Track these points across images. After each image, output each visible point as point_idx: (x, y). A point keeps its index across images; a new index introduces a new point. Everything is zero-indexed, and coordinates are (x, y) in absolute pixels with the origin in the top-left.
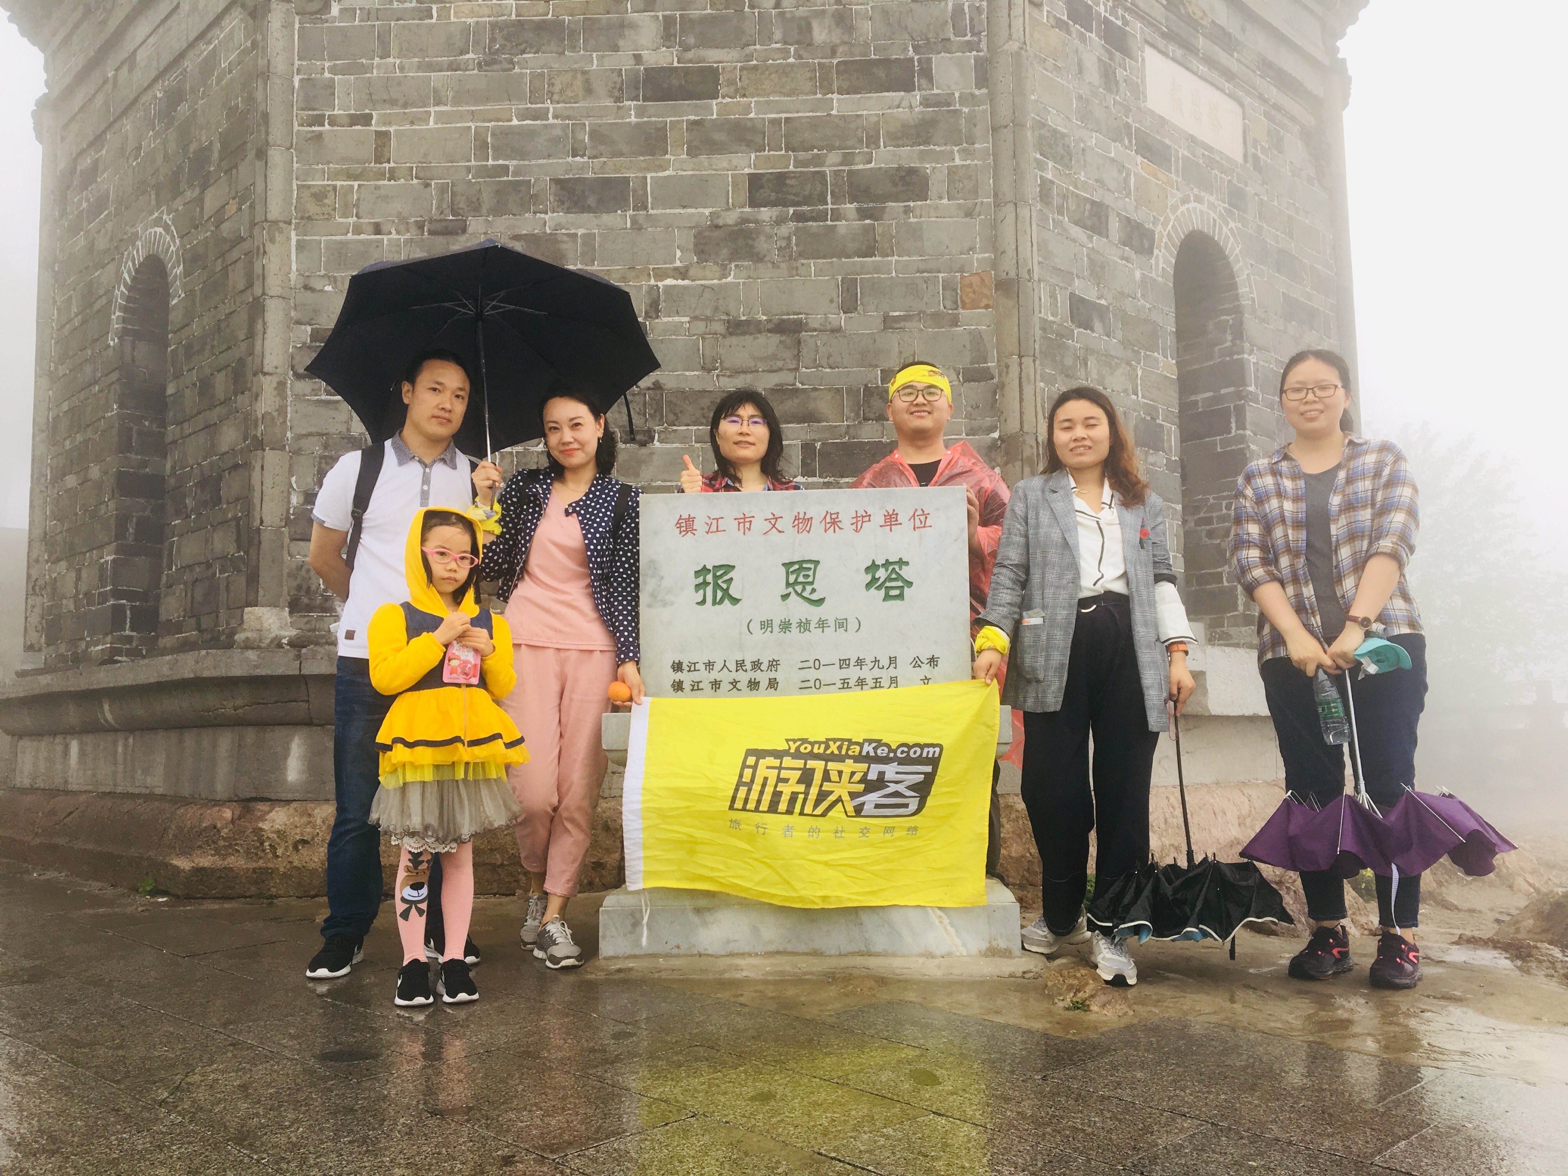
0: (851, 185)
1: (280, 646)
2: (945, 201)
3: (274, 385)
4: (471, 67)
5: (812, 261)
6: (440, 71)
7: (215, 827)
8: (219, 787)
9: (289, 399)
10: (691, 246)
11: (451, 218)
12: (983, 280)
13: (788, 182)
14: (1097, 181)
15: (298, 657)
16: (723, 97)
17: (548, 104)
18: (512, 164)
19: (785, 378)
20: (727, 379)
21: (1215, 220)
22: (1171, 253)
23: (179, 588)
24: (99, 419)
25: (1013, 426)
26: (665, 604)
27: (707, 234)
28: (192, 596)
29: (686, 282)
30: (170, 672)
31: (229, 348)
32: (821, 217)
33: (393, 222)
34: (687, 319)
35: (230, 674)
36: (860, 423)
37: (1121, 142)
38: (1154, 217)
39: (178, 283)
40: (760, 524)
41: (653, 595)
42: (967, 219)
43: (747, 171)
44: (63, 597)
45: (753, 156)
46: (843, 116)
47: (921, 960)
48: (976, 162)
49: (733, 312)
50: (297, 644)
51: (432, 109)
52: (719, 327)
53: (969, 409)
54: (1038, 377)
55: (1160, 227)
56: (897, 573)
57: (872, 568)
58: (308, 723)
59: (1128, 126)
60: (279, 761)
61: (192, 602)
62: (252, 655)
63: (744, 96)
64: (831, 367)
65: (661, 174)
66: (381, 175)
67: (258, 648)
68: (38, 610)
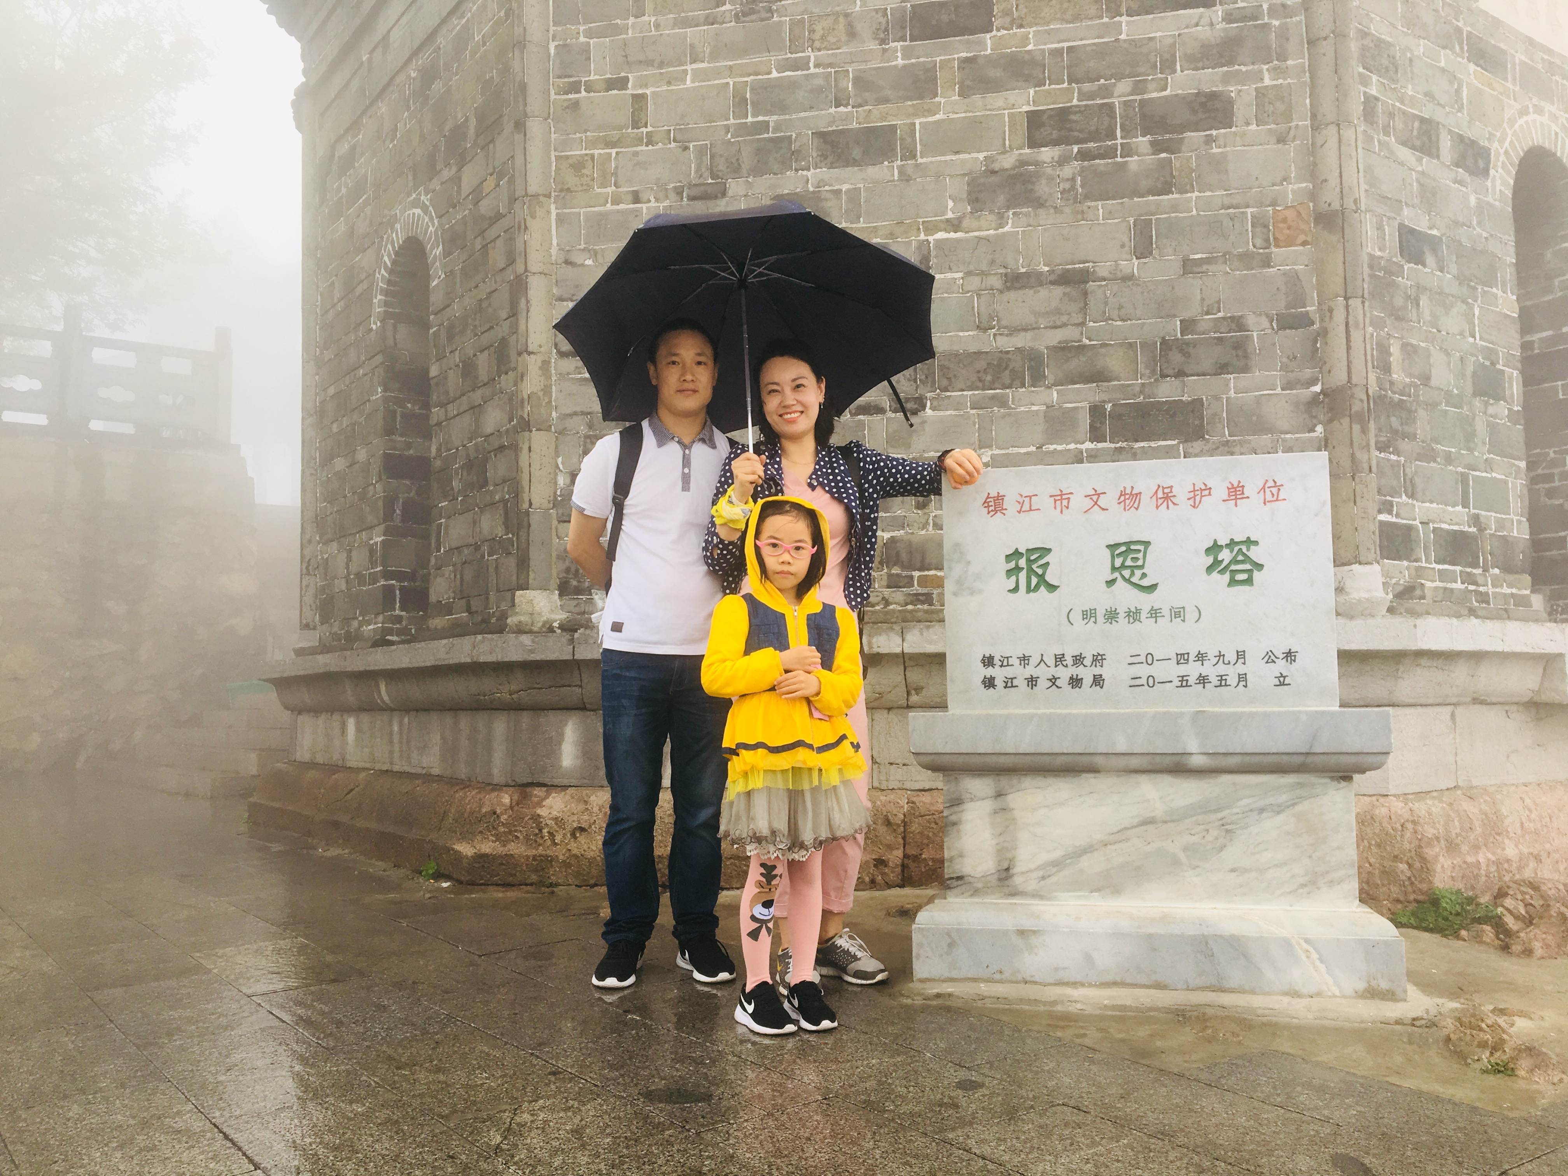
0: (1144, 116)
1: (551, 630)
2: (1253, 127)
3: (539, 364)
4: (727, 19)
5: (1100, 203)
6: (697, 26)
7: (495, 813)
8: (495, 771)
9: (554, 378)
10: (964, 196)
11: (710, 181)
12: (1299, 213)
13: (1073, 117)
14: (1426, 94)
15: (572, 641)
16: (998, 30)
17: (809, 53)
18: (772, 119)
19: (1070, 334)
20: (1005, 339)
21: (1556, 134)
22: (1508, 173)
23: (448, 570)
24: (365, 403)
25: (1339, 377)
26: (972, 592)
27: (982, 180)
28: (461, 578)
29: (959, 235)
30: (447, 657)
31: (491, 328)
32: (1110, 153)
33: (652, 189)
34: (960, 275)
35: (506, 660)
36: (1156, 380)
37: (1452, 49)
38: (1490, 133)
39: (438, 264)
40: (1079, 502)
41: (959, 582)
42: (1280, 146)
43: (1026, 108)
44: (335, 577)
45: (1032, 91)
46: (1133, 40)
47: (1286, 999)
48: (1289, 80)
49: (1011, 264)
50: (569, 628)
51: (689, 67)
52: (996, 282)
53: (1285, 360)
54: (1367, 321)
55: (1496, 144)
56: (1244, 555)
57: (1214, 549)
58: (582, 708)
59: (1458, 30)
60: (553, 745)
61: (461, 584)
62: (526, 639)
63: (1021, 26)
64: (1123, 320)
65: (930, 119)
66: (639, 141)
67: (530, 632)
68: (312, 591)
